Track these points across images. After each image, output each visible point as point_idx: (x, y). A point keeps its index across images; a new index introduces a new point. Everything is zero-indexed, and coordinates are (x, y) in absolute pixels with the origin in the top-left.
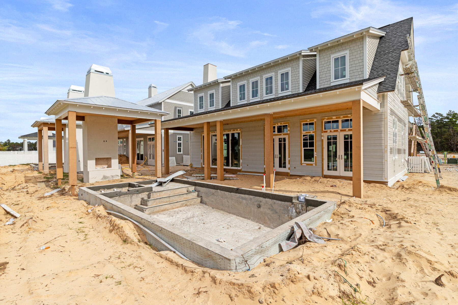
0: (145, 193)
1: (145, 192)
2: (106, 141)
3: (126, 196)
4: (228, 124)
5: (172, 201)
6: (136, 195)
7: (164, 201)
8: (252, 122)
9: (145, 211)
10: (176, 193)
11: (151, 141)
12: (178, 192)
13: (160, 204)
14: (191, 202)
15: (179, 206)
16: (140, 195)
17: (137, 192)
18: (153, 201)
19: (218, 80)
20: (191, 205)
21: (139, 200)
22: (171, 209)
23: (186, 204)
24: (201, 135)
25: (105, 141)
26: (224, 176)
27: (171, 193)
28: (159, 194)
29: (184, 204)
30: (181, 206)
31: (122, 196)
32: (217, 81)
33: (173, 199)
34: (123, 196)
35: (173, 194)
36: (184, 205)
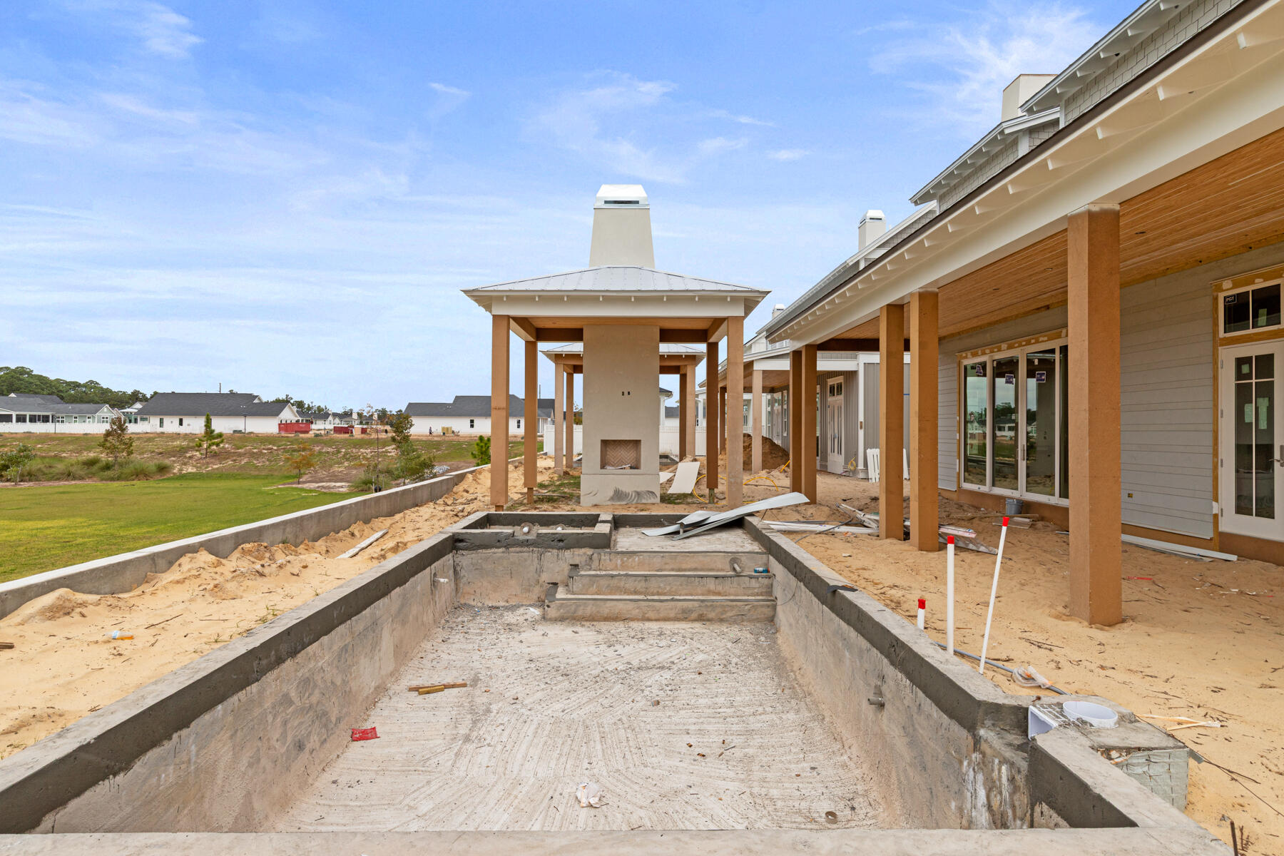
0: (583, 550)
1: (584, 547)
2: (629, 393)
3: (526, 549)
4: (1048, 307)
5: (658, 594)
6: (555, 551)
7: (627, 586)
8: (1152, 282)
9: (548, 606)
10: (684, 566)
11: (834, 395)
12: (694, 566)
13: (610, 594)
14: (726, 612)
15: (672, 615)
16: (568, 553)
17: (561, 544)
18: (586, 580)
19: (1004, 125)
20: (721, 620)
21: (563, 570)
22: (638, 620)
23: (701, 615)
24: (959, 364)
25: (626, 393)
26: (943, 530)
27: (666, 564)
28: (622, 560)
29: (691, 611)
30: (679, 616)
31: (513, 549)
32: (1002, 132)
33: (660, 587)
34: (518, 549)
35: (673, 570)
36: (694, 615)
